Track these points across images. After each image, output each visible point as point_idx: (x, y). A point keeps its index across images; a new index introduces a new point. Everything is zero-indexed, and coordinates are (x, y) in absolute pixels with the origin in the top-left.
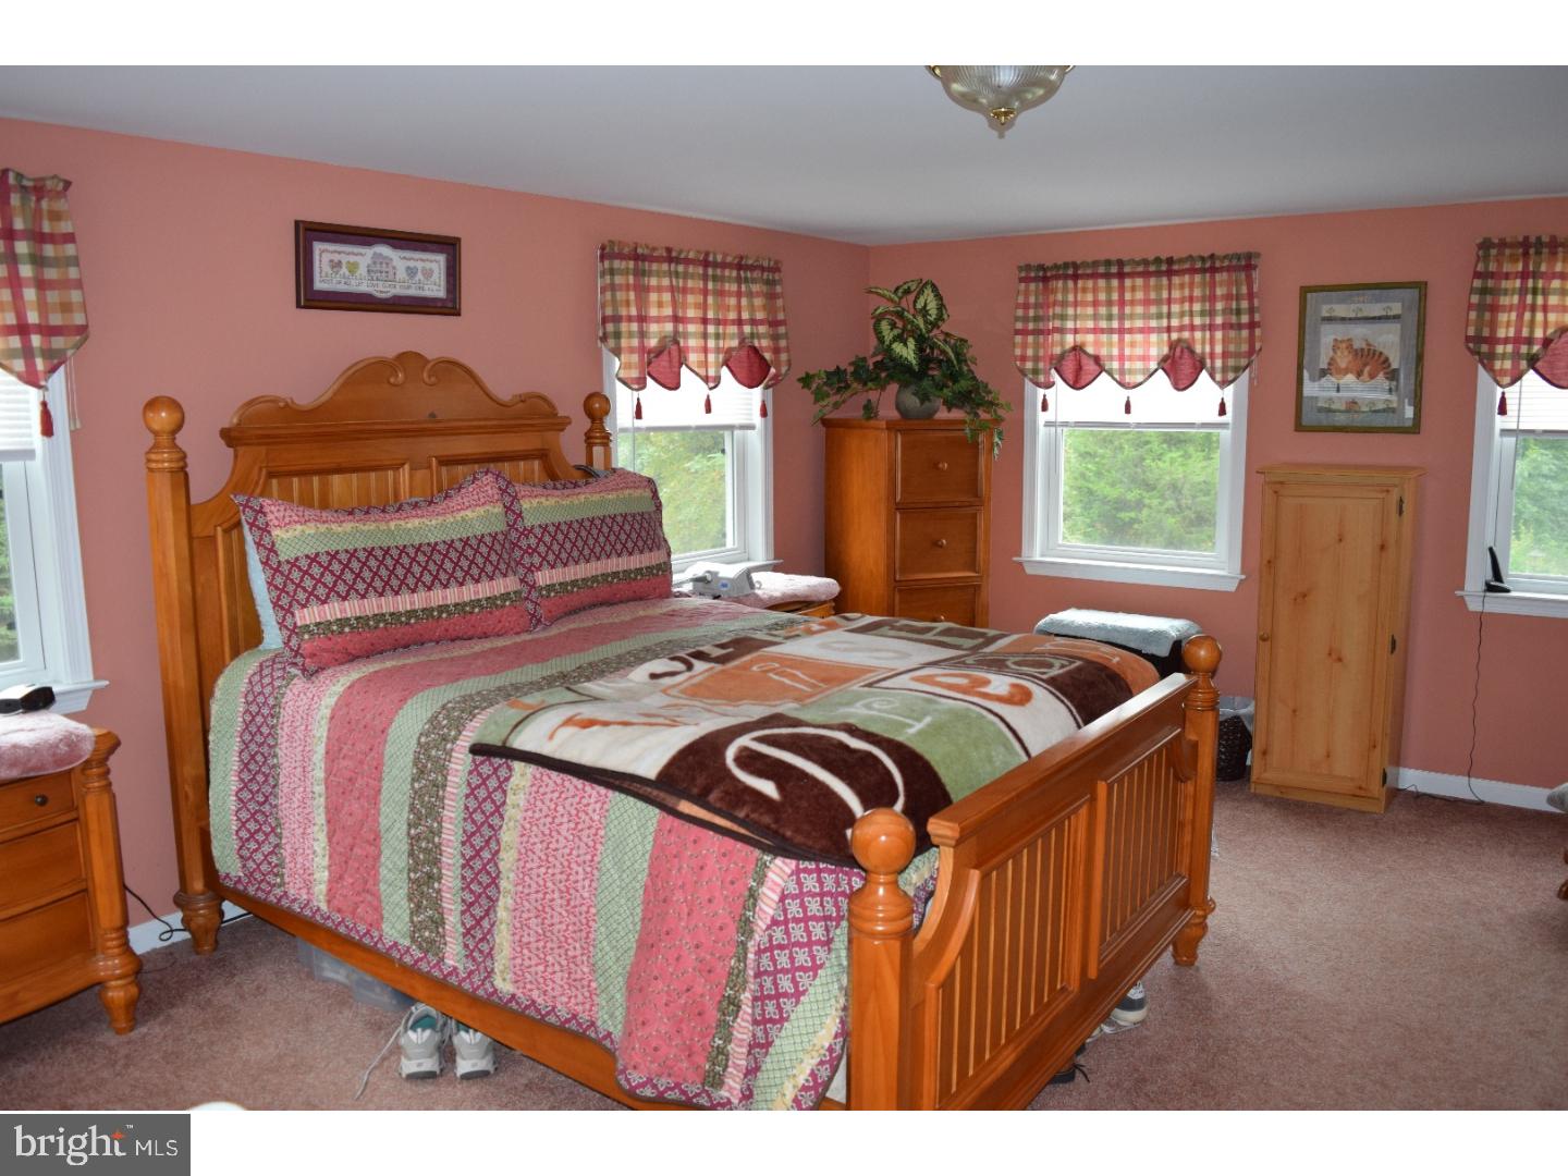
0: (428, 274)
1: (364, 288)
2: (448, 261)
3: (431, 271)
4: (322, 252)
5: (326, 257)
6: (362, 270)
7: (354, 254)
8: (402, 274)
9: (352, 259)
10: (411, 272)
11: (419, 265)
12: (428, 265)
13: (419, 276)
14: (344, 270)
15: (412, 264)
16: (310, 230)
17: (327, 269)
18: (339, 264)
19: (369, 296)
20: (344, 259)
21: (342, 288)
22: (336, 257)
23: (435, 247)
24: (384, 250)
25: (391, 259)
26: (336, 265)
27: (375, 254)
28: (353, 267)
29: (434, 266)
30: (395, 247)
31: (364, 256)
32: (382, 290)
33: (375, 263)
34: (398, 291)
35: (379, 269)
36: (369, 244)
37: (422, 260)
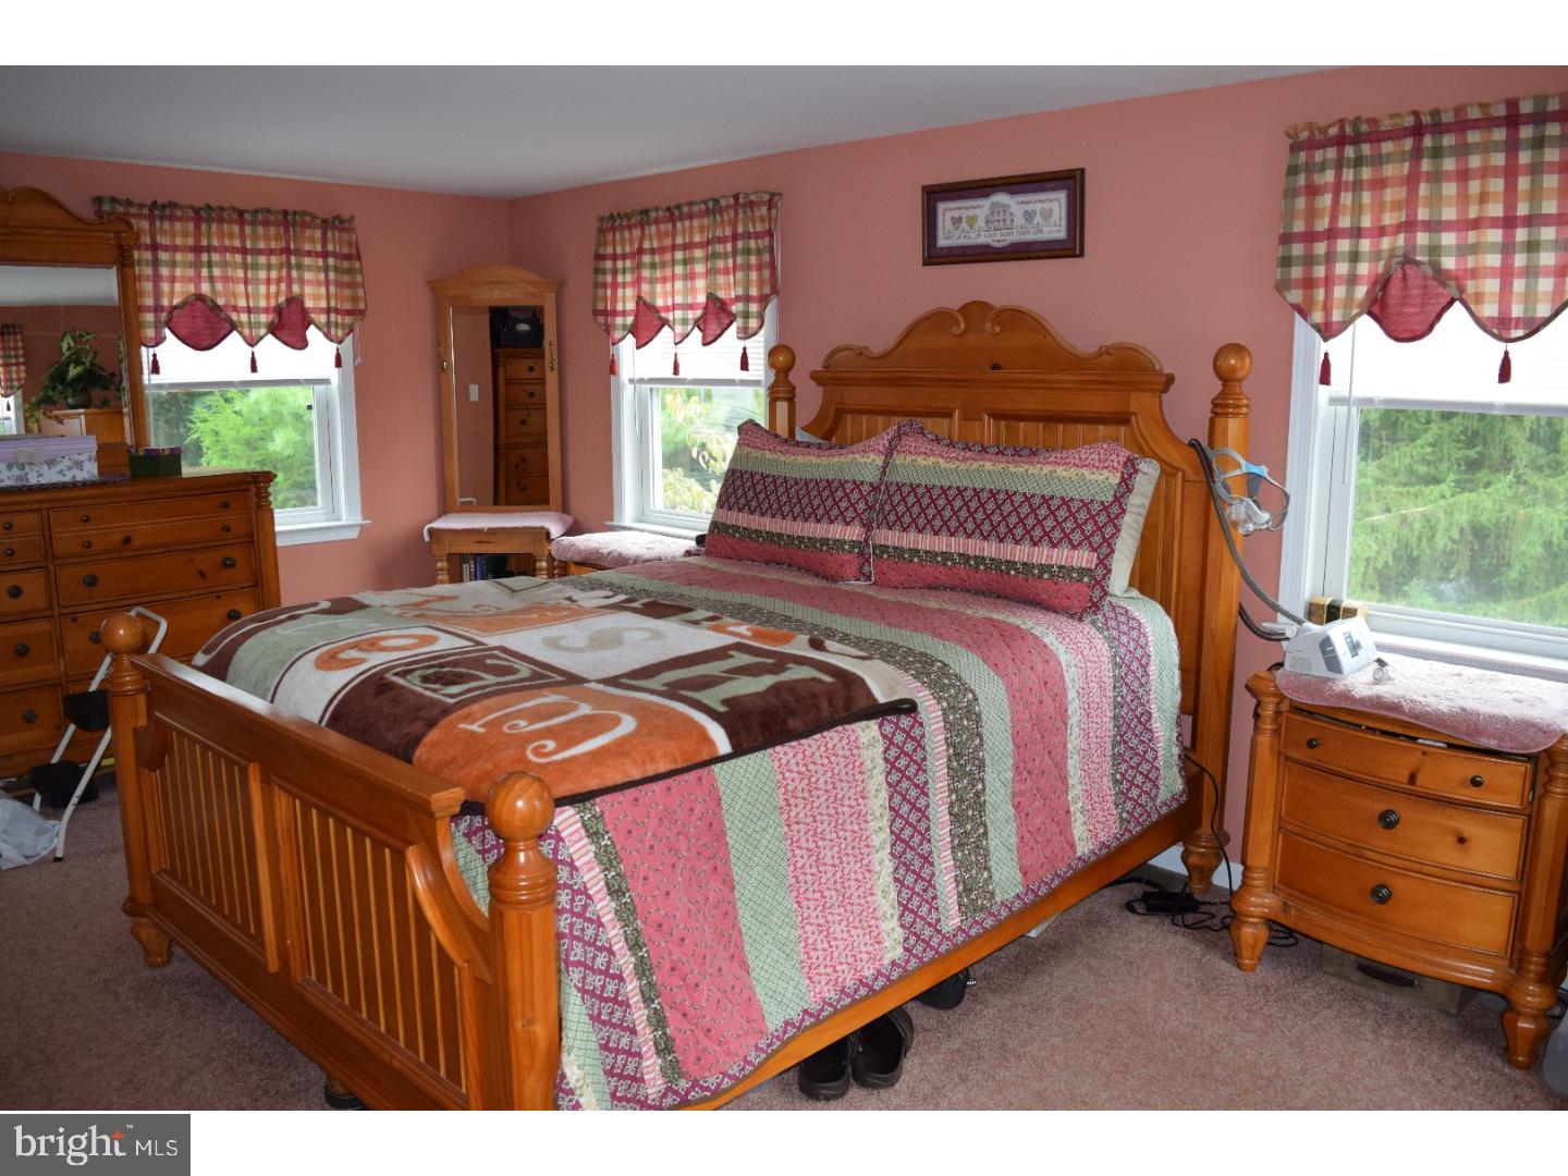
0: (1047, 215)
1: (983, 239)
2: (1068, 197)
3: (1051, 211)
4: (945, 210)
5: (948, 215)
6: (981, 223)
7: (972, 207)
8: (1019, 220)
9: (971, 212)
10: (1029, 216)
11: (1038, 207)
12: (1047, 206)
13: (1038, 218)
14: (964, 225)
15: (1029, 207)
16: (934, 192)
17: (949, 224)
18: (960, 220)
19: (987, 246)
20: (964, 214)
21: (963, 242)
22: (957, 214)
23: (1053, 184)
24: (1001, 198)
25: (1009, 206)
26: (957, 221)
27: (994, 205)
28: (972, 220)
29: (1055, 206)
30: (1012, 193)
31: (981, 208)
32: (1000, 239)
33: (992, 213)
34: (1015, 238)
35: (998, 218)
36: (986, 195)
37: (1041, 201)
